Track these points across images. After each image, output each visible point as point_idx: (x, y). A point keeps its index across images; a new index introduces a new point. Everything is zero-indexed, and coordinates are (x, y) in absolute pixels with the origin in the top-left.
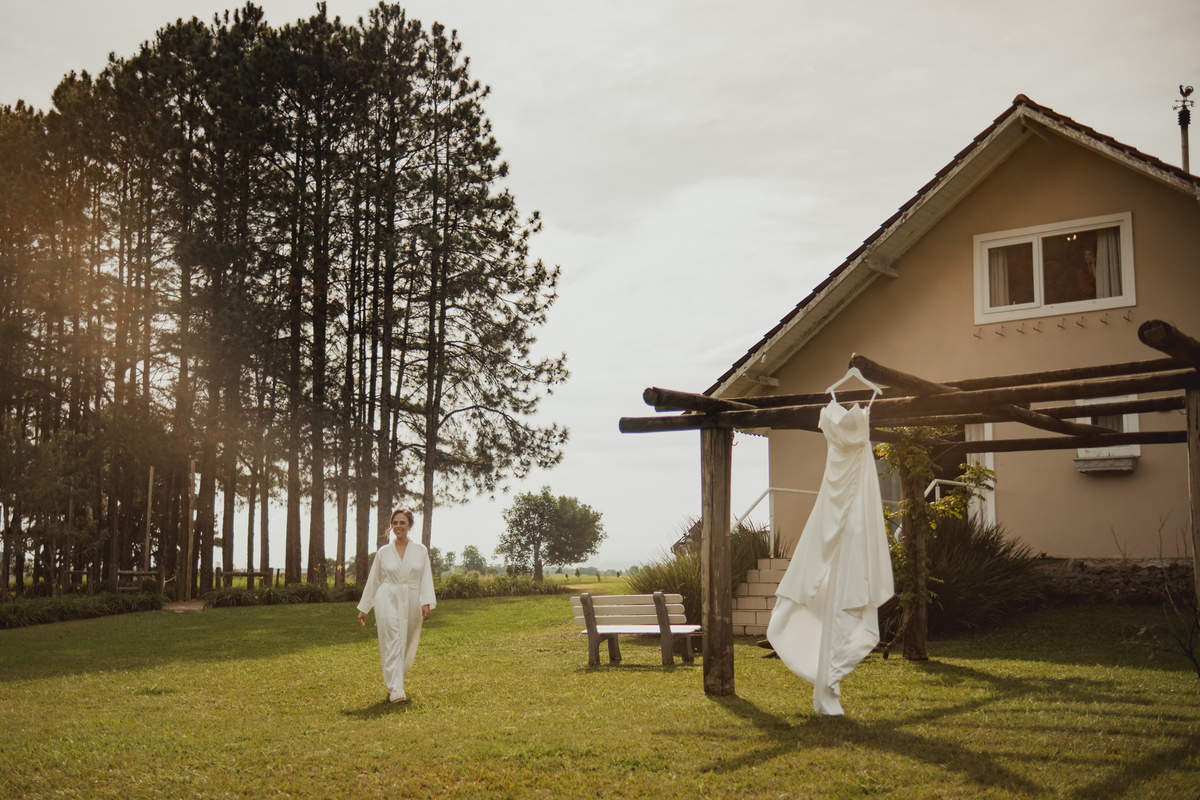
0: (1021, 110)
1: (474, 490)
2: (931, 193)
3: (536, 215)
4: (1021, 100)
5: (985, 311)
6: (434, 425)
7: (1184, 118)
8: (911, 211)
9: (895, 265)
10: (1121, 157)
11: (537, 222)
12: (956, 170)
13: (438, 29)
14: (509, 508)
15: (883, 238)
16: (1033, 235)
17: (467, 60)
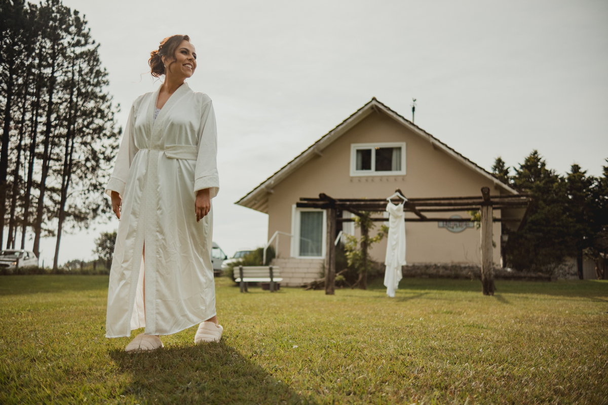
0: (374, 102)
1: (77, 229)
2: (340, 127)
3: (119, 105)
4: (374, 99)
5: (354, 172)
6: (64, 199)
7: (414, 109)
8: (332, 133)
9: (322, 151)
10: (407, 124)
11: (119, 108)
12: (350, 120)
13: (76, 13)
14: (97, 238)
15: (322, 141)
16: (373, 146)
17: (89, 29)
